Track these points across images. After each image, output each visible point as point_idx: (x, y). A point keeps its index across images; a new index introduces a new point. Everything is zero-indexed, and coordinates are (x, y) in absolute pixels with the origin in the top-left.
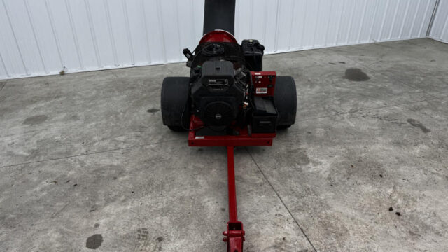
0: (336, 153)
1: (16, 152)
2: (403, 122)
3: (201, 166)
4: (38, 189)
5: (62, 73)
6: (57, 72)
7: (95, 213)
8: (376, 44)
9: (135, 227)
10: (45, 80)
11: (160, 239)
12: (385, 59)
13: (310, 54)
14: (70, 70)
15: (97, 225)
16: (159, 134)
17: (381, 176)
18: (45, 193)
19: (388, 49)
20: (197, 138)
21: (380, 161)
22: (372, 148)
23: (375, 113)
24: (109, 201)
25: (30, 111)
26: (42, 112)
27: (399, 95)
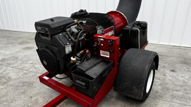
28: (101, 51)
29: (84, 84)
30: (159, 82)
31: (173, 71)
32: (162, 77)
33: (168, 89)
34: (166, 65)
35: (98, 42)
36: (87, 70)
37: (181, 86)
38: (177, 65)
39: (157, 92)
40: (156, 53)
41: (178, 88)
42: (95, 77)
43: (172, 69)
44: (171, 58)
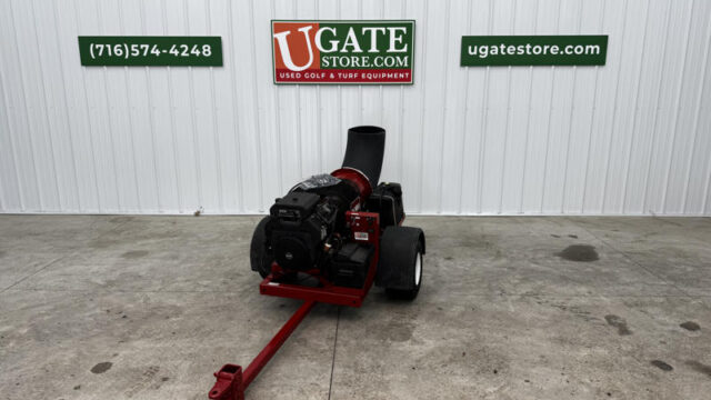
0: (454, 337)
1: (94, 280)
2: (598, 317)
3: (269, 321)
4: (88, 314)
5: (197, 214)
6: (192, 213)
7: (124, 344)
8: (655, 219)
9: (151, 363)
10: (174, 219)
11: (165, 379)
12: (651, 239)
13: (531, 222)
14: (207, 211)
15: (115, 355)
16: (249, 283)
17: (495, 372)
18: (91, 319)
19: (670, 226)
20: (271, 284)
21: (511, 355)
22: (515, 339)
23: (560, 301)
24: (145, 336)
25: (137, 246)
26: (147, 248)
27: (627, 284)
28: (356, 234)
29: (351, 272)
30: (430, 276)
31: (449, 259)
32: (433, 269)
33: (443, 282)
34: (437, 251)
35: (351, 222)
36: (352, 254)
37: (461, 276)
38: (455, 249)
39: (429, 287)
40: (420, 229)
41: (457, 279)
42: (362, 261)
43: (447, 256)
44: (444, 240)
